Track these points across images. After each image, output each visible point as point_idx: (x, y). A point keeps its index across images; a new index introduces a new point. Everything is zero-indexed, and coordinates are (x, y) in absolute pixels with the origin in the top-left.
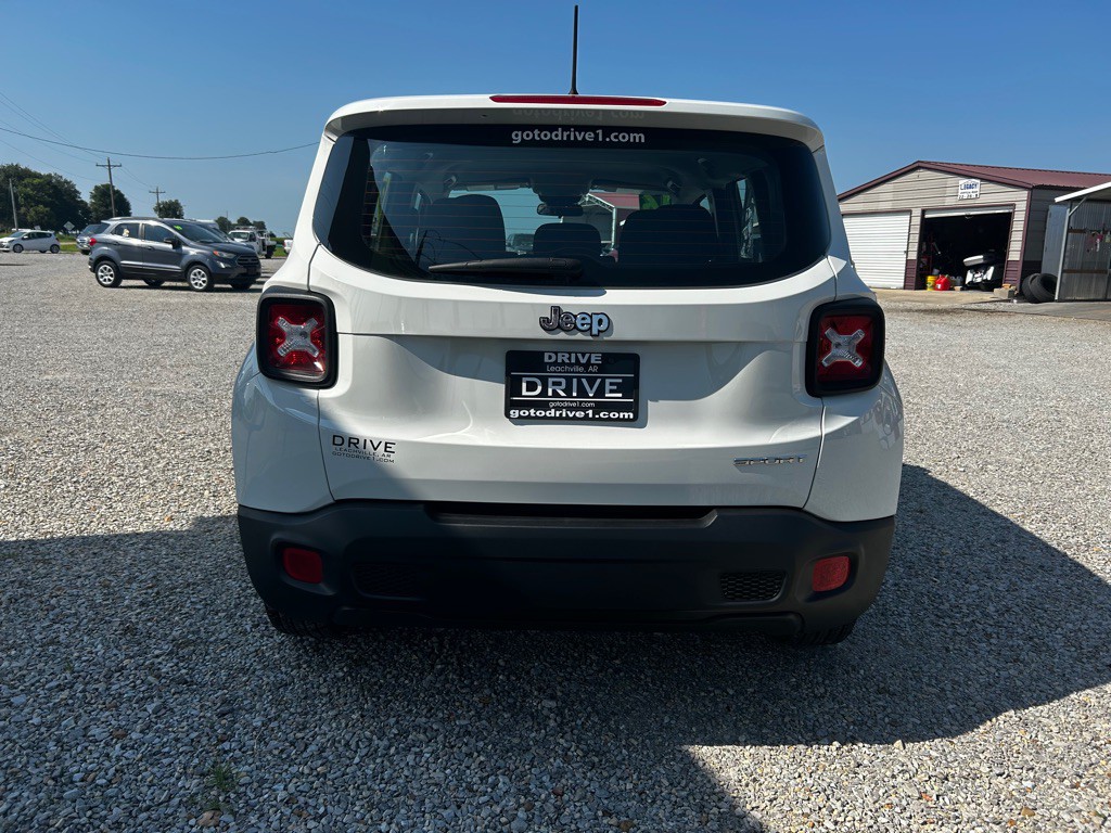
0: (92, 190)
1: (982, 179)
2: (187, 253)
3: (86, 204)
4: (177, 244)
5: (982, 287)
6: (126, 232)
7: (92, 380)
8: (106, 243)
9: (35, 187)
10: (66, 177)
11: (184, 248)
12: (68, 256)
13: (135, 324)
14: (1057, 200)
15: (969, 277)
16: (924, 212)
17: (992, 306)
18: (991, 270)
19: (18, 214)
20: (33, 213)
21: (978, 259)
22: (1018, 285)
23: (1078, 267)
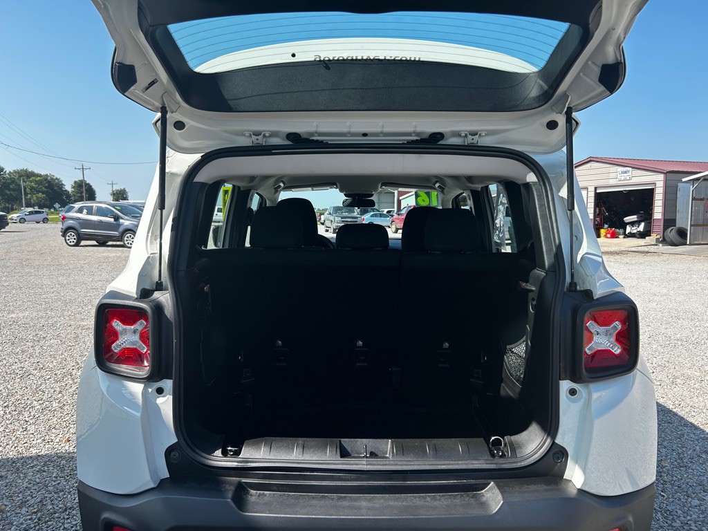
0: (72, 183)
1: (633, 168)
2: (122, 224)
3: (68, 192)
4: (117, 218)
5: (637, 236)
6: (85, 211)
7: (42, 317)
8: (72, 219)
9: (37, 182)
10: (57, 176)
11: (121, 221)
12: (53, 225)
13: (82, 273)
14: (684, 180)
15: (628, 229)
16: (596, 188)
17: (645, 249)
18: (643, 225)
19: (26, 199)
20: (35, 198)
21: (634, 218)
22: (662, 236)
23: (701, 223)
